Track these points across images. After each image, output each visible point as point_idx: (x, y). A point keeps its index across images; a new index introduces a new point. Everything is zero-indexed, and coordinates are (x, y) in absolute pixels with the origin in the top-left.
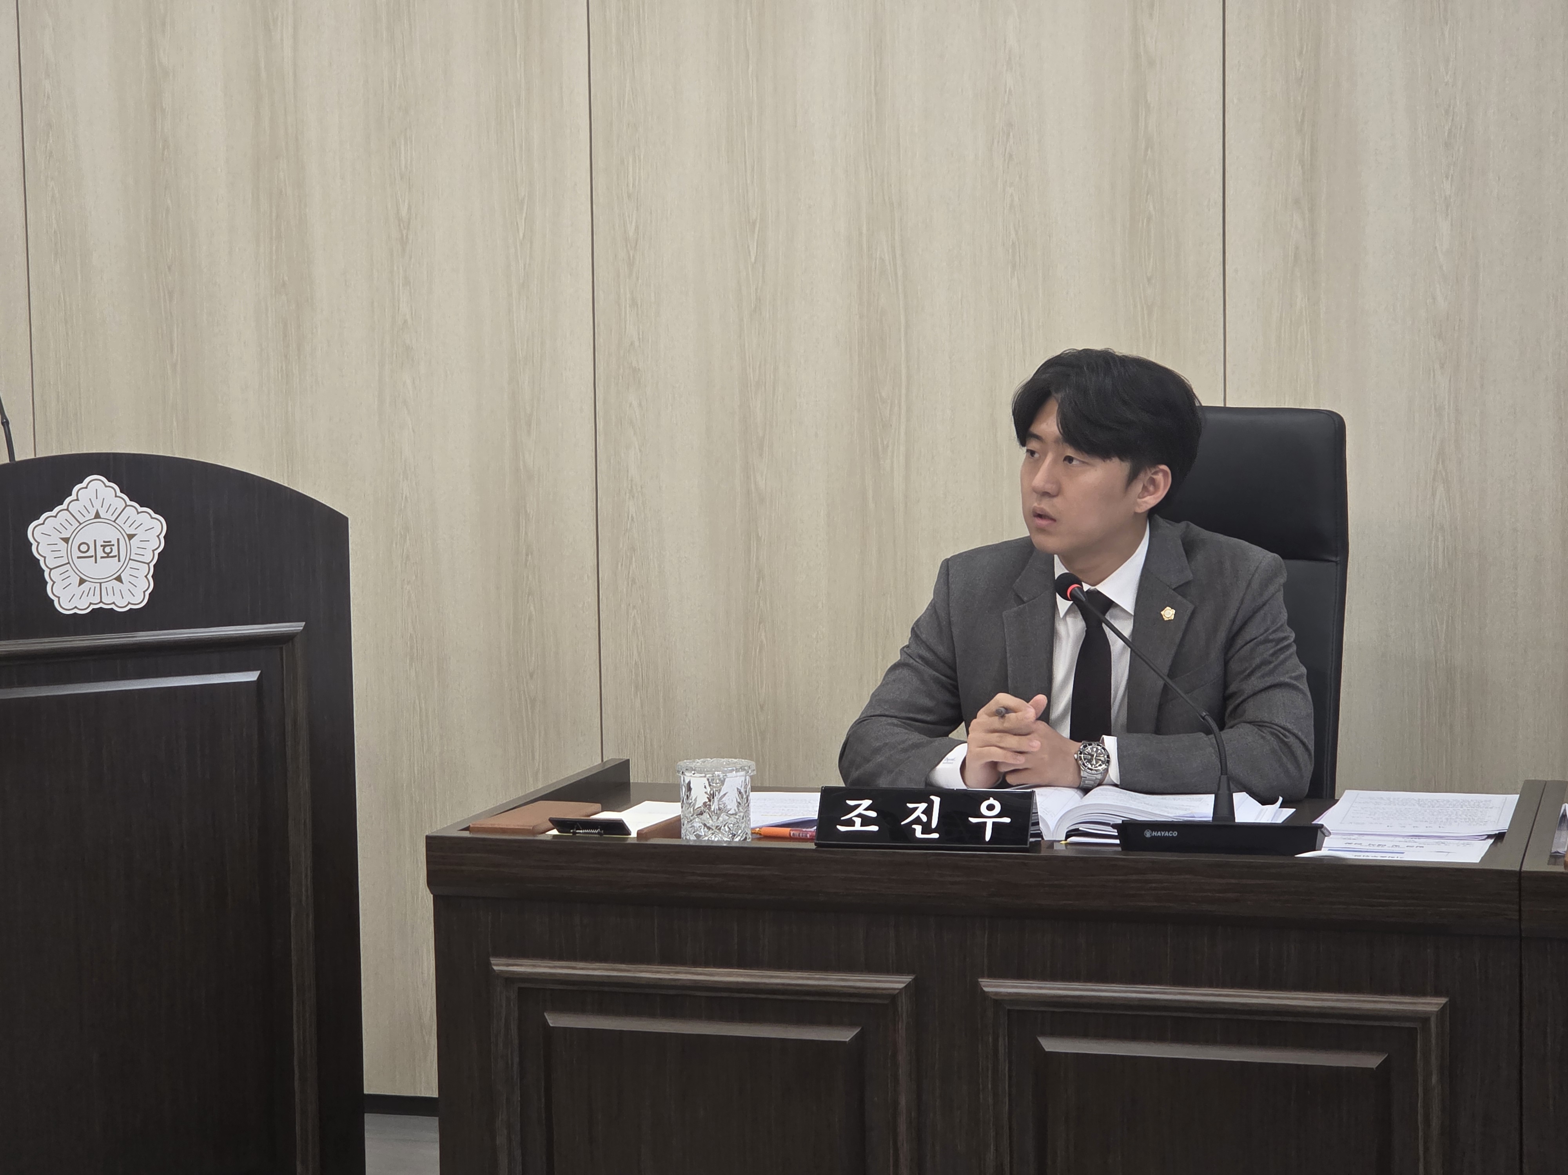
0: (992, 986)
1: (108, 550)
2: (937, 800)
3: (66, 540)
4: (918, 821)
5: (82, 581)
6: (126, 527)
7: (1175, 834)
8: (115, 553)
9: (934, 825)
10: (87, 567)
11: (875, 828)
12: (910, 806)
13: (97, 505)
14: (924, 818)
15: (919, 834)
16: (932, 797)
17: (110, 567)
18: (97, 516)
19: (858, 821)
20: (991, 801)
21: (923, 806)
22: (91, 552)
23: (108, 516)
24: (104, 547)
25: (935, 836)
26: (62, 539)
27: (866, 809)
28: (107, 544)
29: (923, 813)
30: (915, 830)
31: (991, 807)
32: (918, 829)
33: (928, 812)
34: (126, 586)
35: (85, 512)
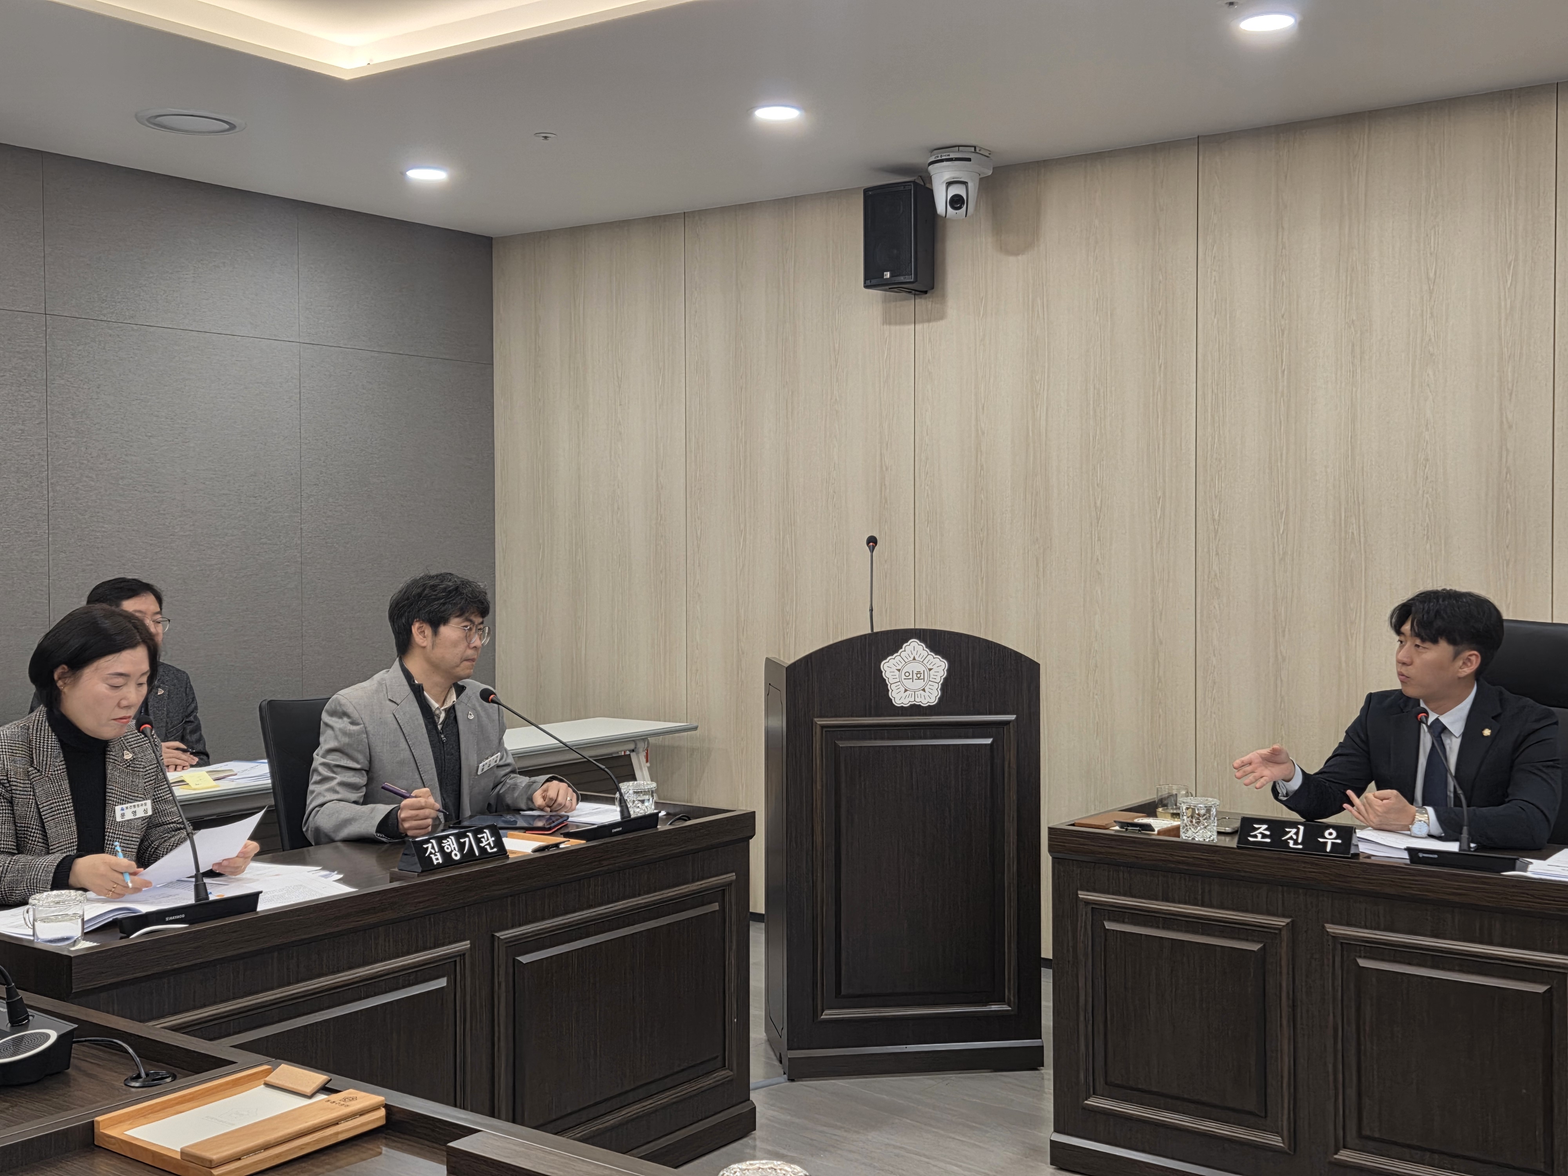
0: (1332, 929)
1: (919, 676)
2: (1302, 828)
3: (899, 670)
4: (1291, 838)
5: (906, 690)
6: (928, 665)
7: (1436, 856)
8: (922, 677)
9: (1300, 840)
10: (908, 683)
11: (1268, 840)
12: (1287, 830)
13: (914, 653)
14: (1295, 837)
15: (1291, 845)
16: (1299, 826)
17: (920, 684)
18: (914, 659)
19: (1260, 836)
20: (1331, 830)
21: (1294, 830)
22: (911, 677)
23: (919, 659)
24: (917, 674)
25: (1300, 847)
26: (897, 670)
27: (1264, 830)
28: (919, 673)
29: (1294, 834)
30: (1289, 843)
31: (1331, 834)
32: (1291, 842)
33: (1297, 834)
34: (927, 694)
35: (908, 657)
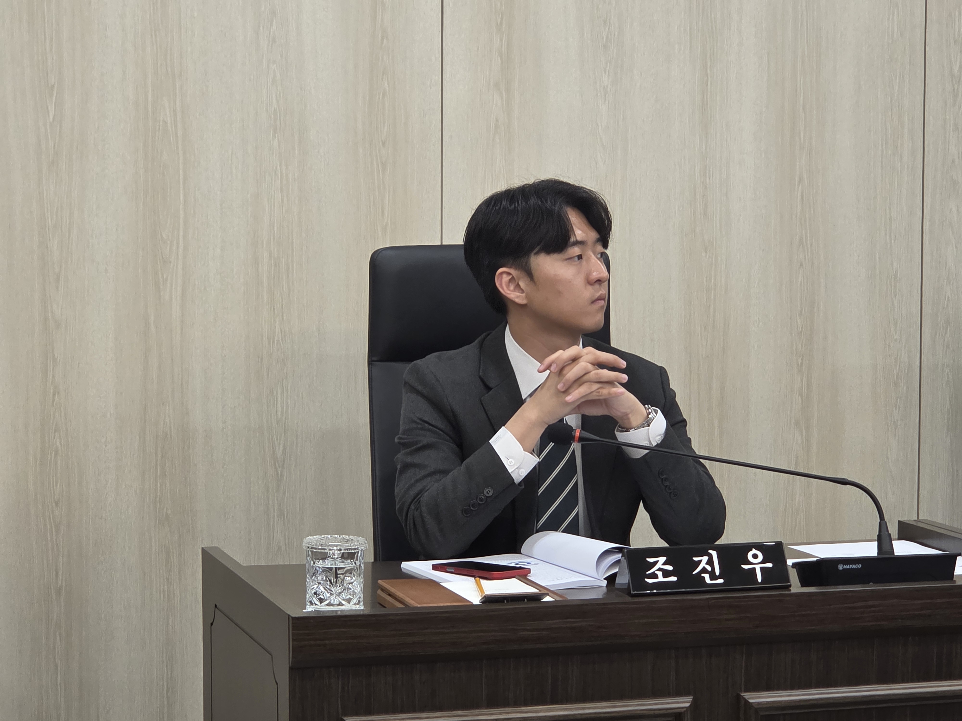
0: (751, 698)
2: (714, 553)
4: (704, 570)
9: (717, 572)
11: (674, 579)
12: (696, 559)
14: (709, 568)
15: (708, 580)
16: (710, 551)
19: (660, 574)
20: (754, 551)
21: (705, 559)
25: (721, 581)
27: (663, 564)
29: (706, 564)
30: (704, 577)
31: (755, 556)
32: (707, 576)
33: (710, 562)
